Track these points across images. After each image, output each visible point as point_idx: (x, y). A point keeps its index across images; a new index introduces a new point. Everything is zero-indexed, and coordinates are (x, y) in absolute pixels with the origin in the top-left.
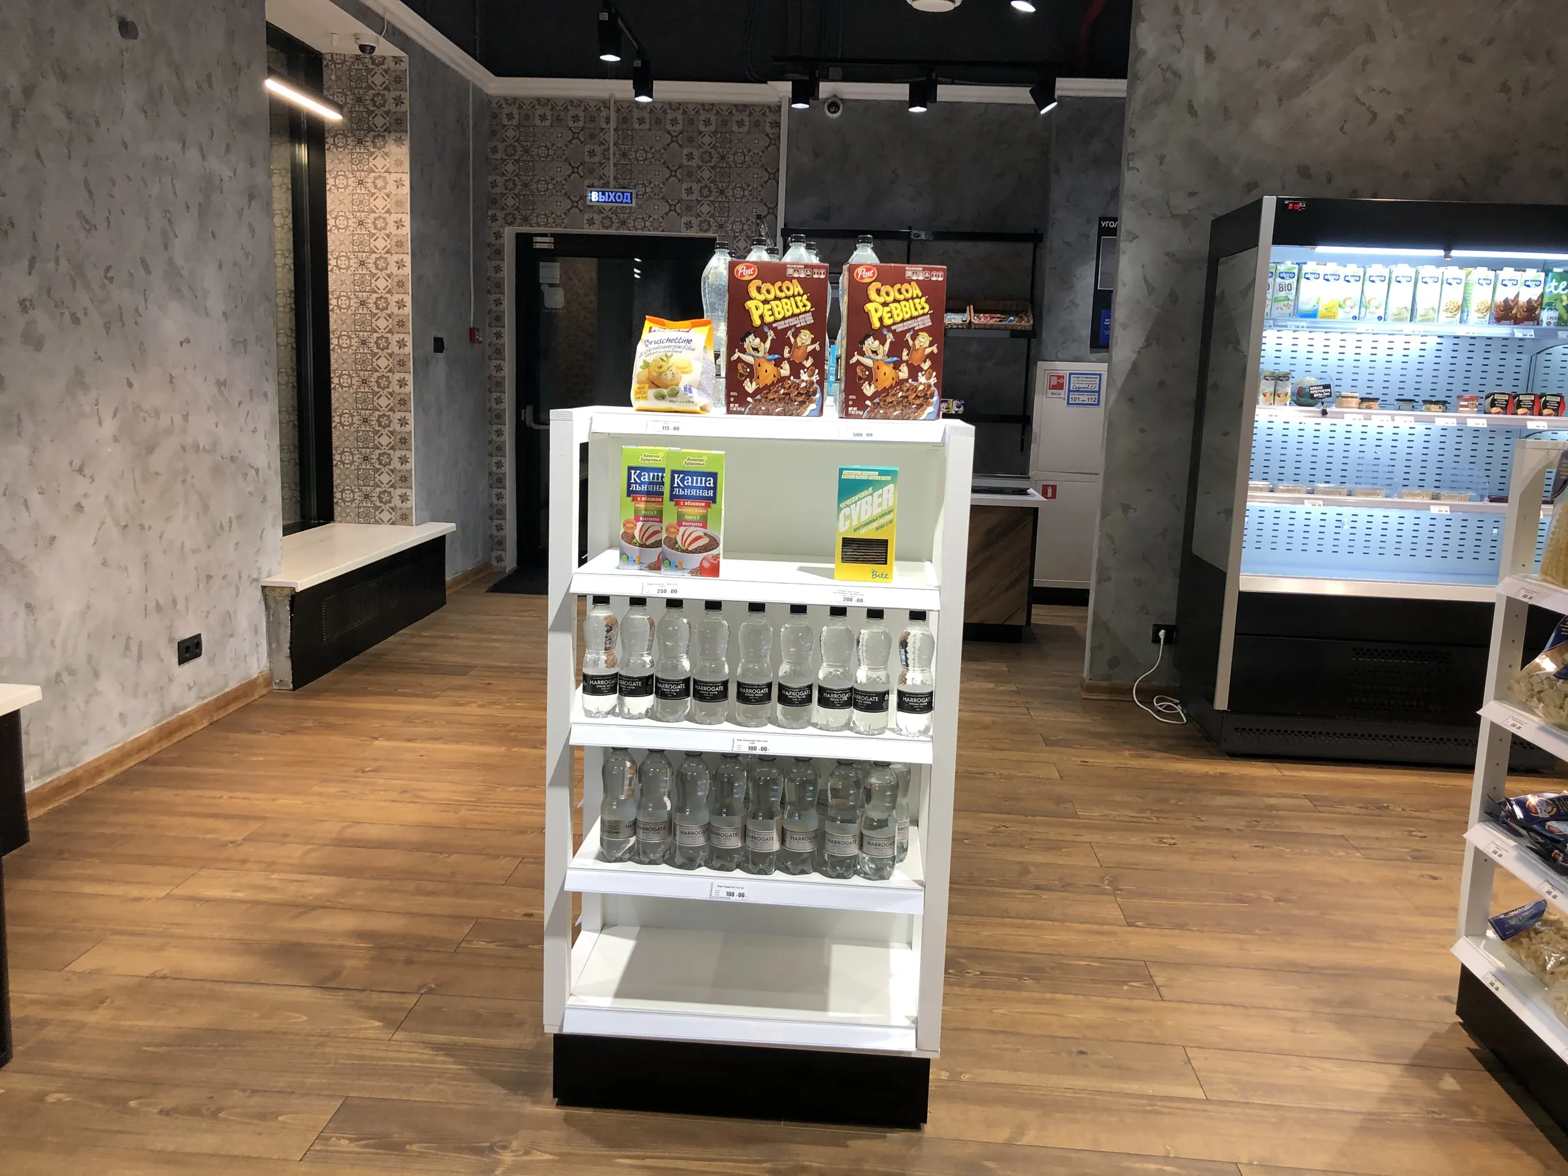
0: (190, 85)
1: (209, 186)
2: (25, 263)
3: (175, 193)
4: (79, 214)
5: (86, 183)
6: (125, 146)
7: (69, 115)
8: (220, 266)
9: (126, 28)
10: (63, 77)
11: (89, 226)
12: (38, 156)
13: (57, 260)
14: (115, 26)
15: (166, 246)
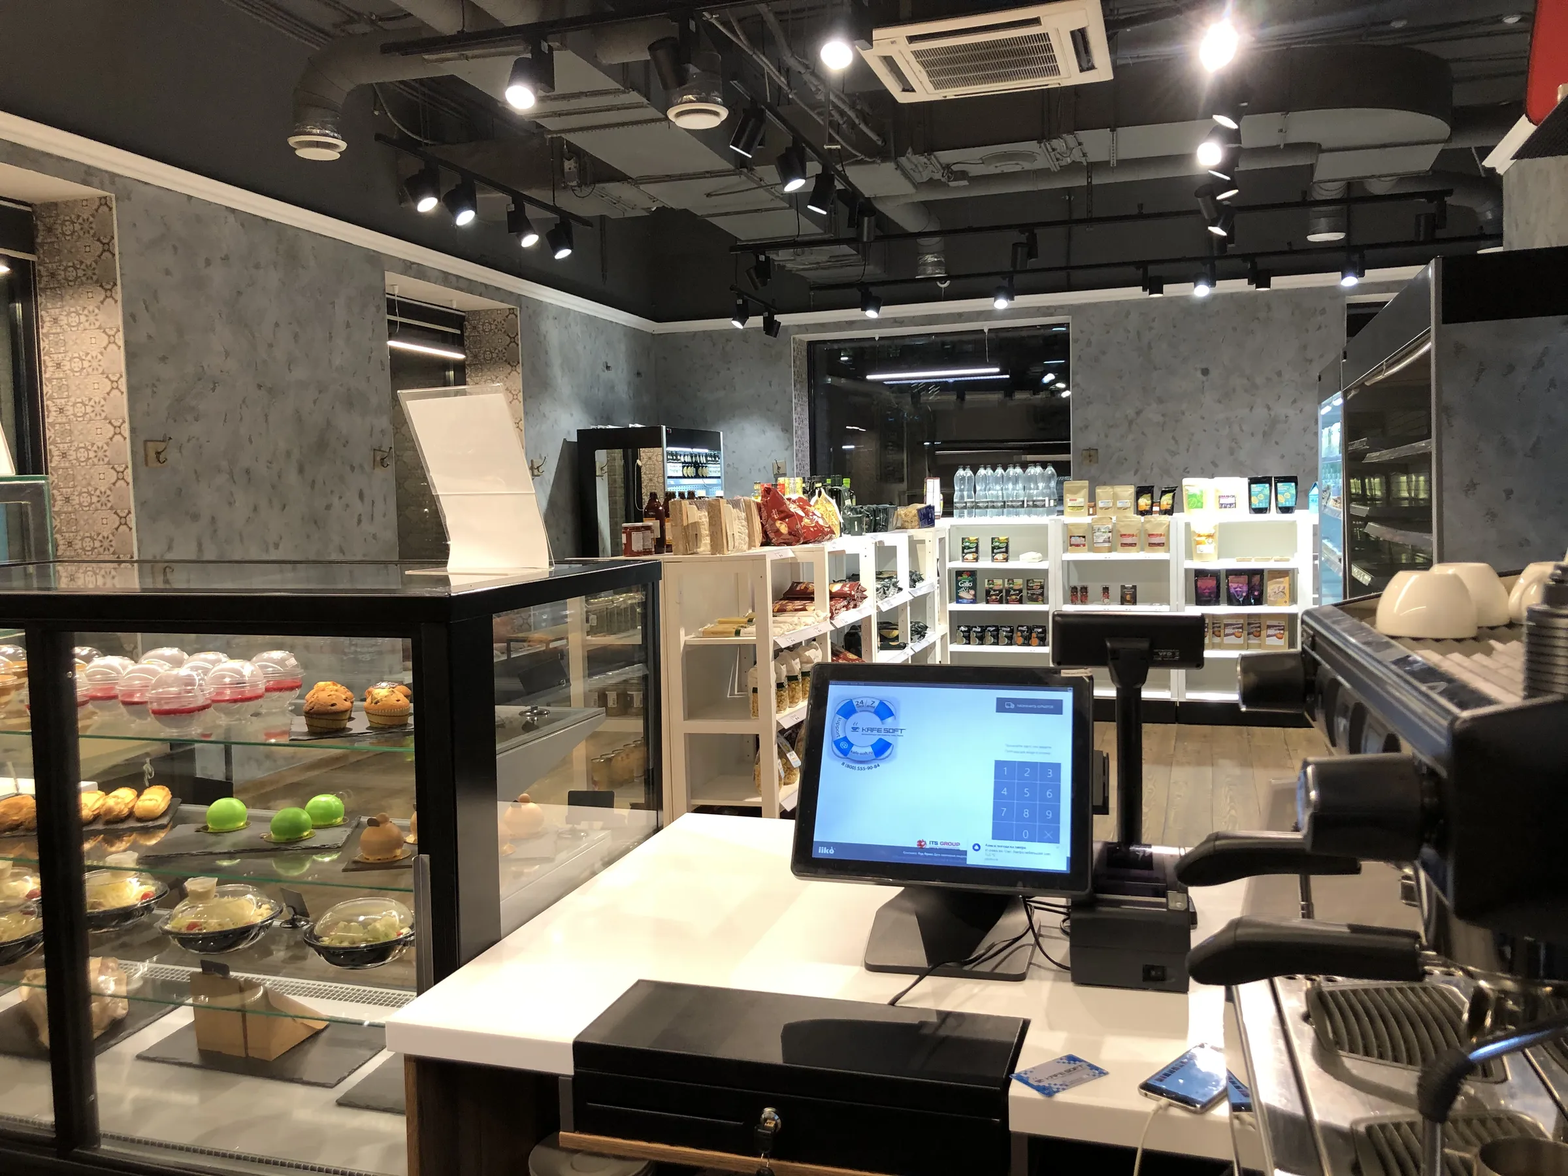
0: (1259, 380)
1: (1273, 423)
2: (1132, 473)
3: (1242, 431)
4: (1168, 450)
5: (1174, 438)
6: (1203, 418)
7: (1163, 415)
8: (1283, 457)
9: (1205, 372)
10: (1160, 401)
11: (1174, 454)
12: (1143, 433)
13: (1152, 469)
14: (1199, 374)
15: (1232, 454)
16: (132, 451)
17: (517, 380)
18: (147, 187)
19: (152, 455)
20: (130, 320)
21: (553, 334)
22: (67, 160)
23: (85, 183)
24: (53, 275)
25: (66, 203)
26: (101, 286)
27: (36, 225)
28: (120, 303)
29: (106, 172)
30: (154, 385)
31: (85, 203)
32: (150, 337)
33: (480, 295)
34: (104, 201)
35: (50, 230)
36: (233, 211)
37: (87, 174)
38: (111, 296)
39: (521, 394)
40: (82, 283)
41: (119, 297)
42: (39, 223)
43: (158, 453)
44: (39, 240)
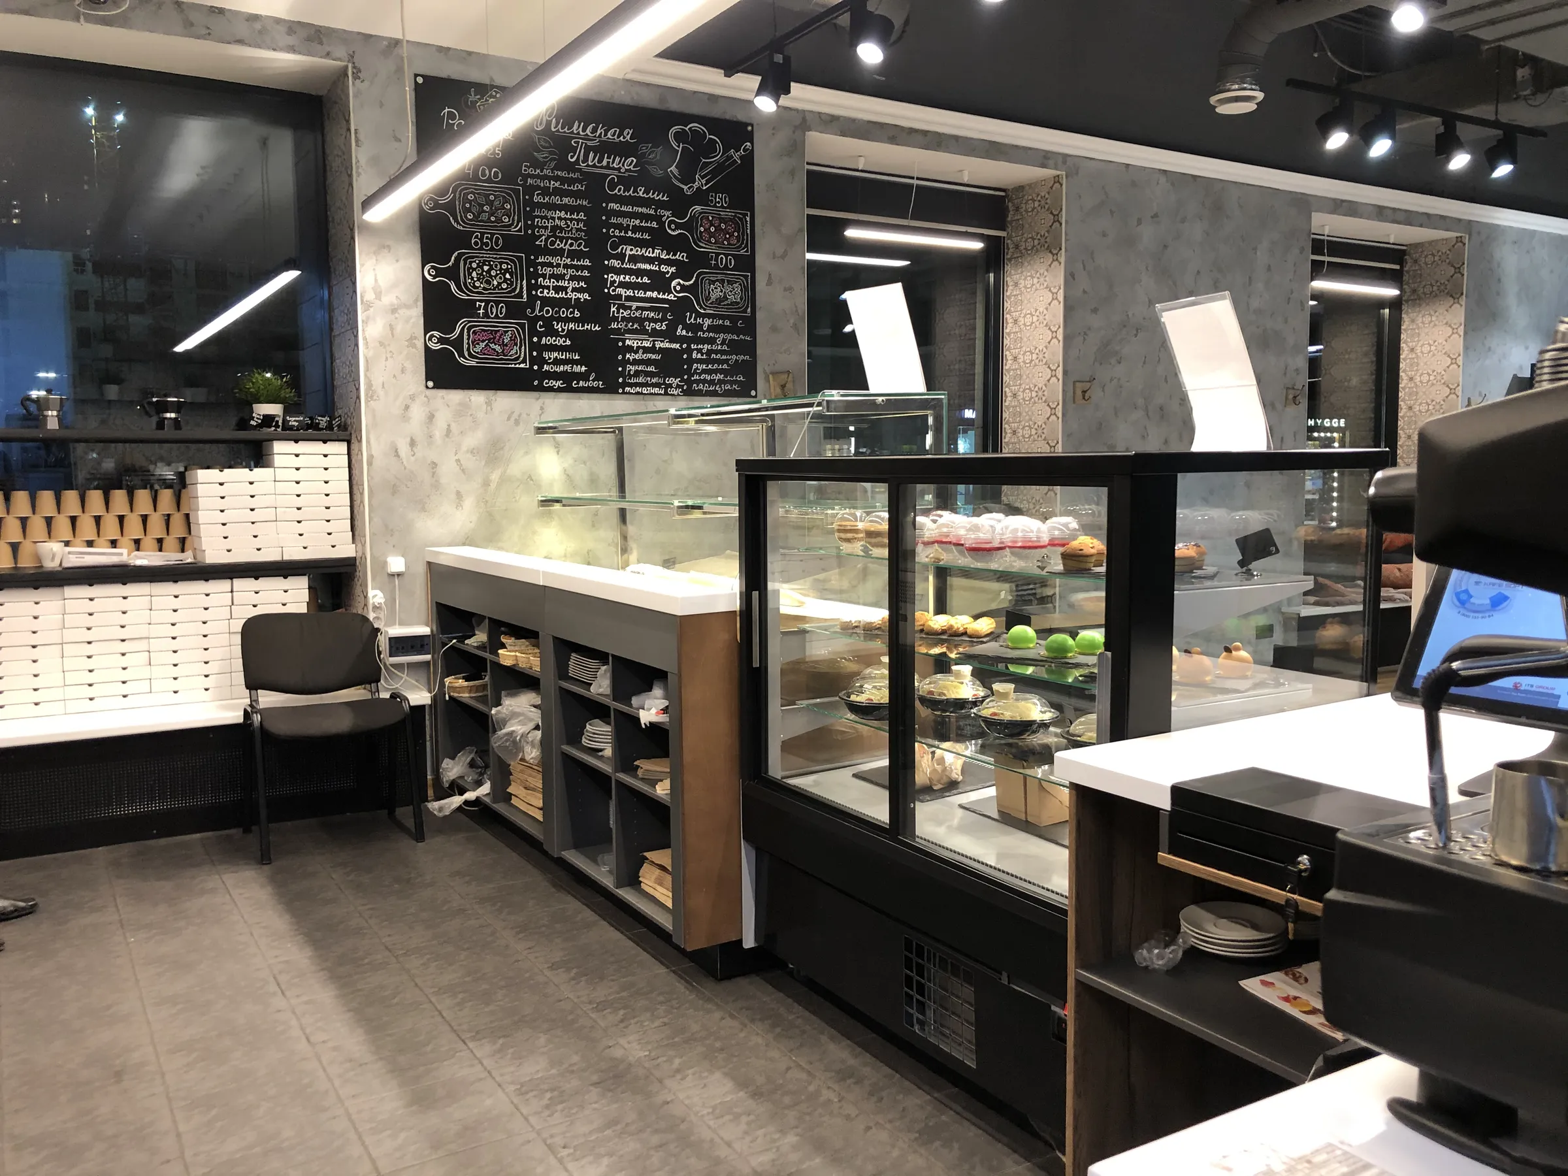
16: (1063, 390)
17: (1458, 314)
18: (1092, 161)
19: (1079, 393)
20: (1070, 278)
21: (1509, 260)
22: (1030, 149)
23: (1043, 166)
24: (1017, 247)
25: (1030, 185)
26: (1050, 252)
27: (1008, 207)
28: (1063, 264)
29: (1059, 154)
30: (1085, 334)
31: (1043, 183)
32: (1084, 292)
33: (1421, 226)
34: (1057, 180)
35: (1017, 209)
36: (1165, 171)
37: (1044, 158)
38: (1057, 259)
39: (1462, 327)
40: (1037, 251)
41: (1062, 259)
42: (1010, 204)
43: (1084, 392)
44: (1009, 219)
